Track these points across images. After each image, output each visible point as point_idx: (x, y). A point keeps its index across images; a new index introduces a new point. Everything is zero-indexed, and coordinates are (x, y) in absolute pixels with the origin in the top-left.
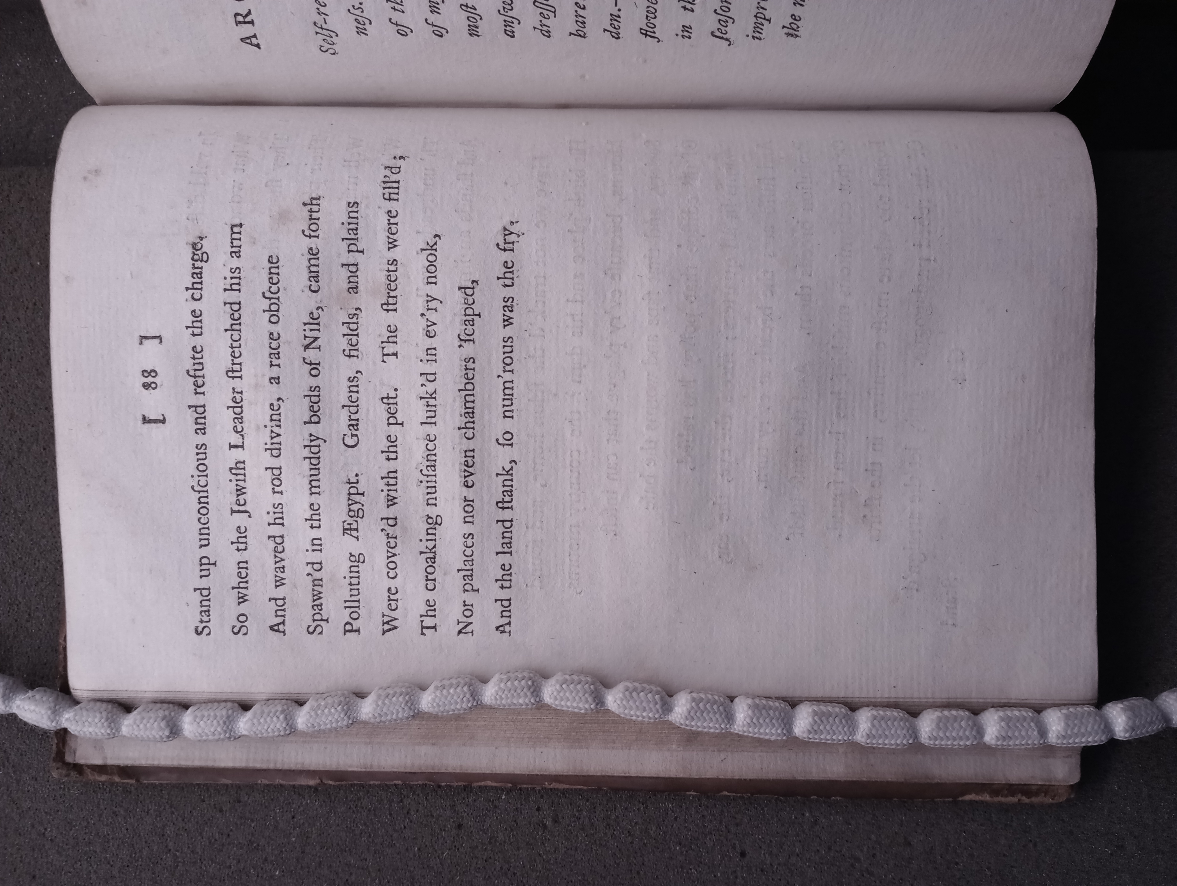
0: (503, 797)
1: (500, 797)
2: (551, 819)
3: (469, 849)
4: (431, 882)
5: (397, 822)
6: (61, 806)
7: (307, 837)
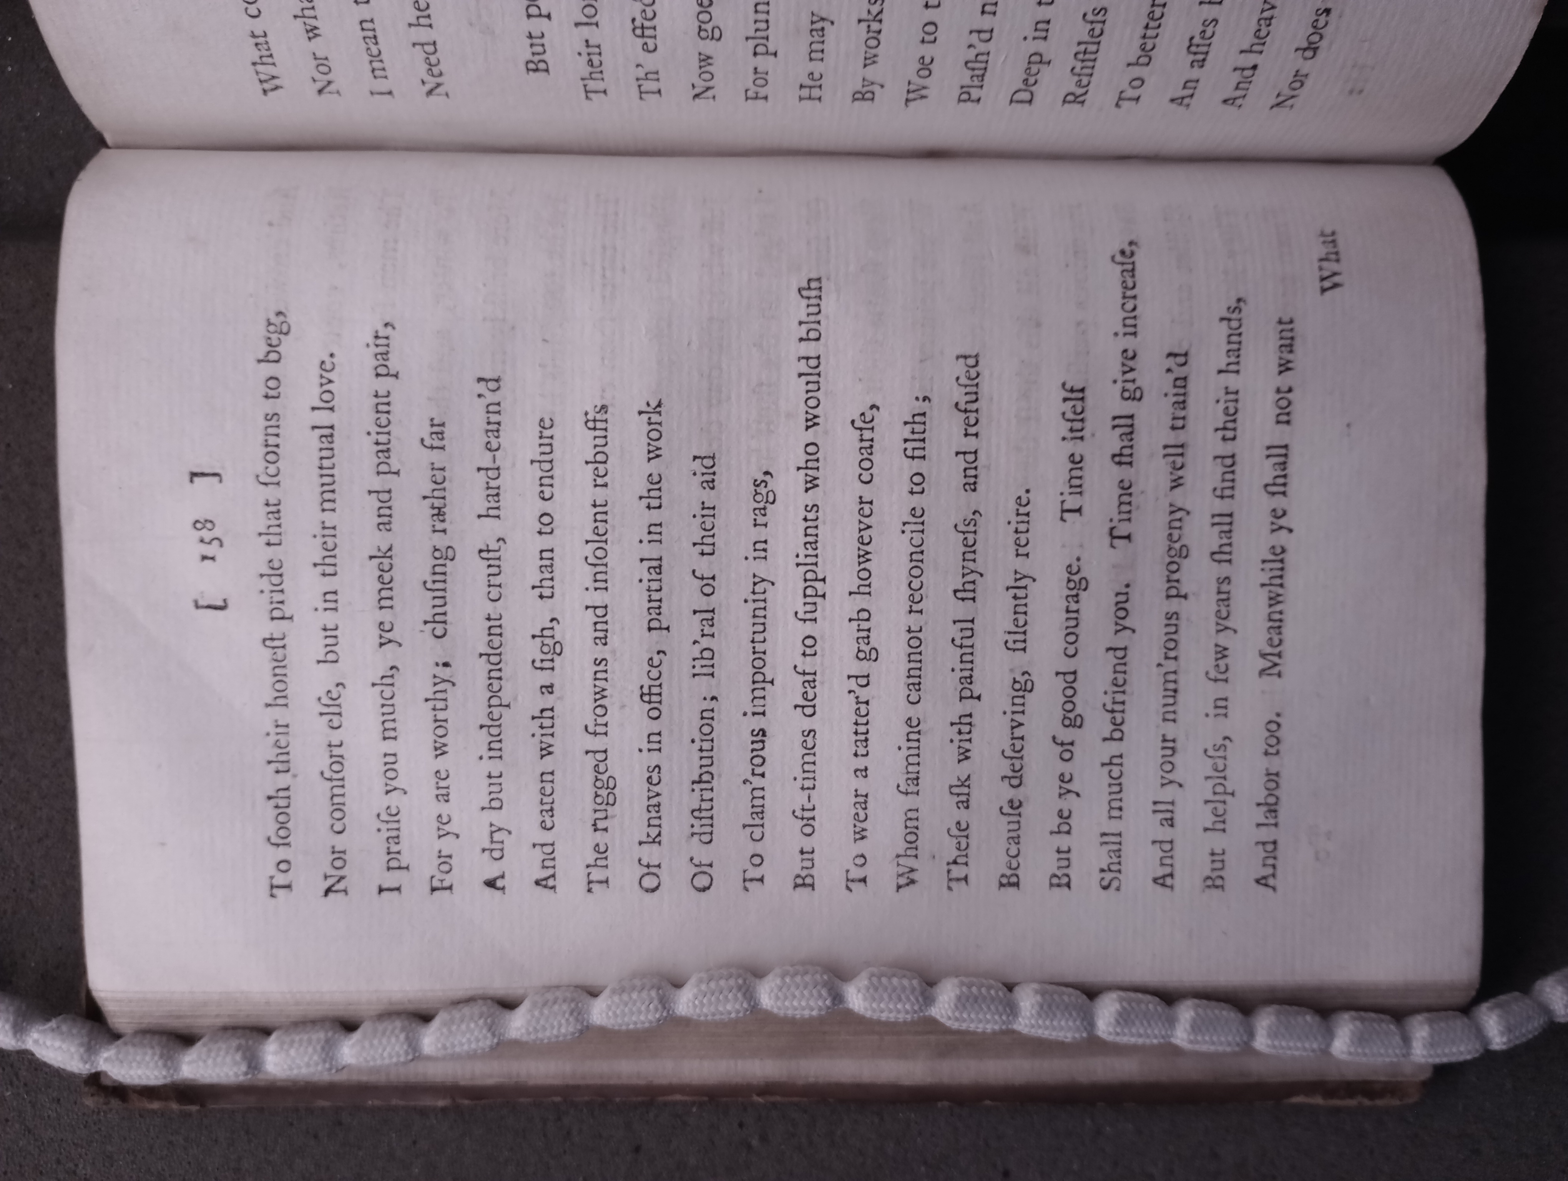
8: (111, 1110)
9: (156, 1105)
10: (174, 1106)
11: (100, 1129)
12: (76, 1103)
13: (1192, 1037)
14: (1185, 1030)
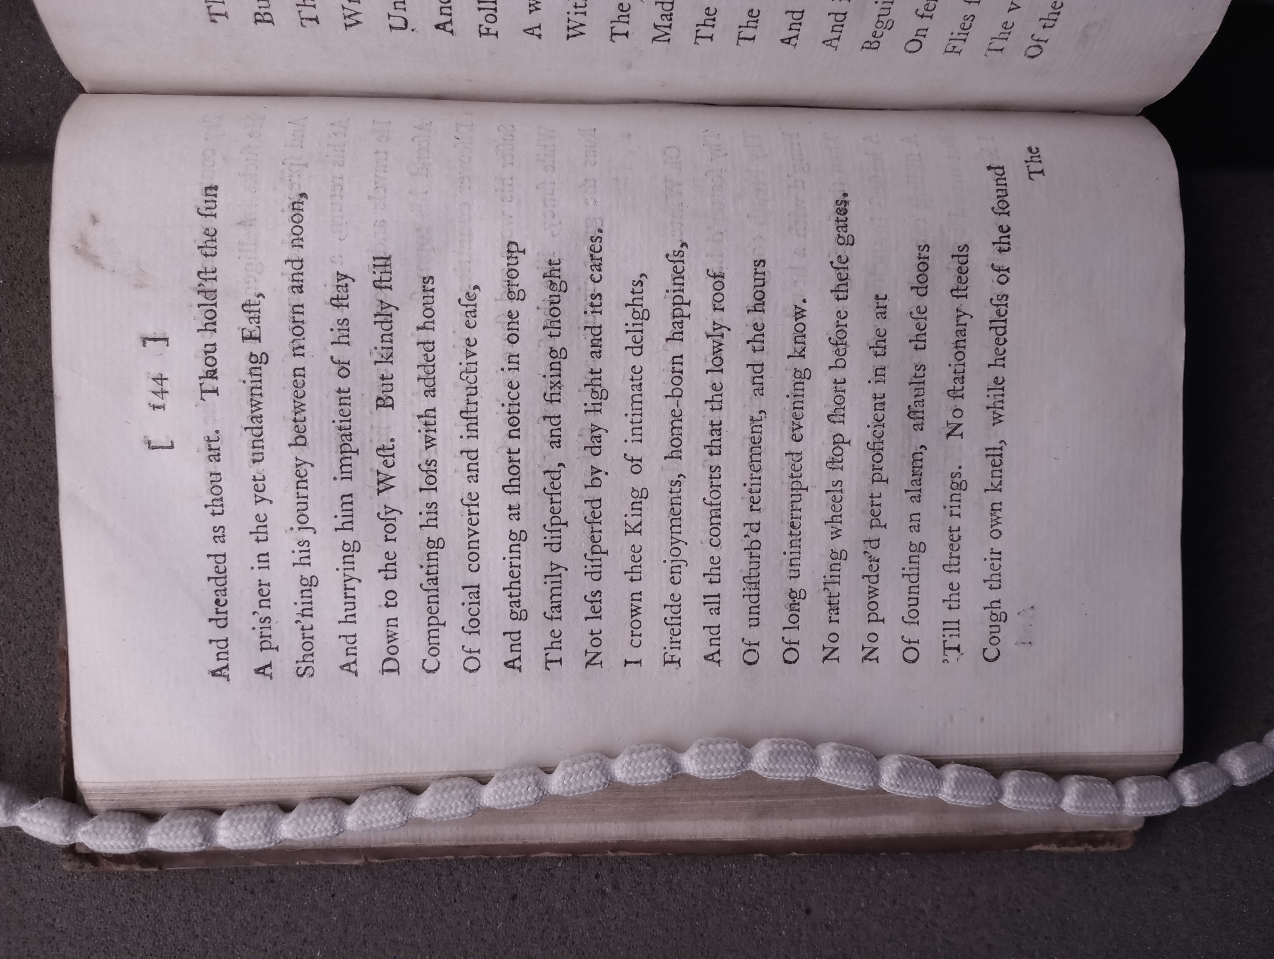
0: (560, 865)
1: (556, 866)
2: (610, 886)
3: (525, 920)
4: (485, 956)
5: (447, 896)
6: (71, 896)
7: (350, 916)
8: (83, 873)
9: (122, 868)
10: (137, 868)
11: (74, 890)
12: (53, 869)
13: (955, 793)
14: (951, 786)
